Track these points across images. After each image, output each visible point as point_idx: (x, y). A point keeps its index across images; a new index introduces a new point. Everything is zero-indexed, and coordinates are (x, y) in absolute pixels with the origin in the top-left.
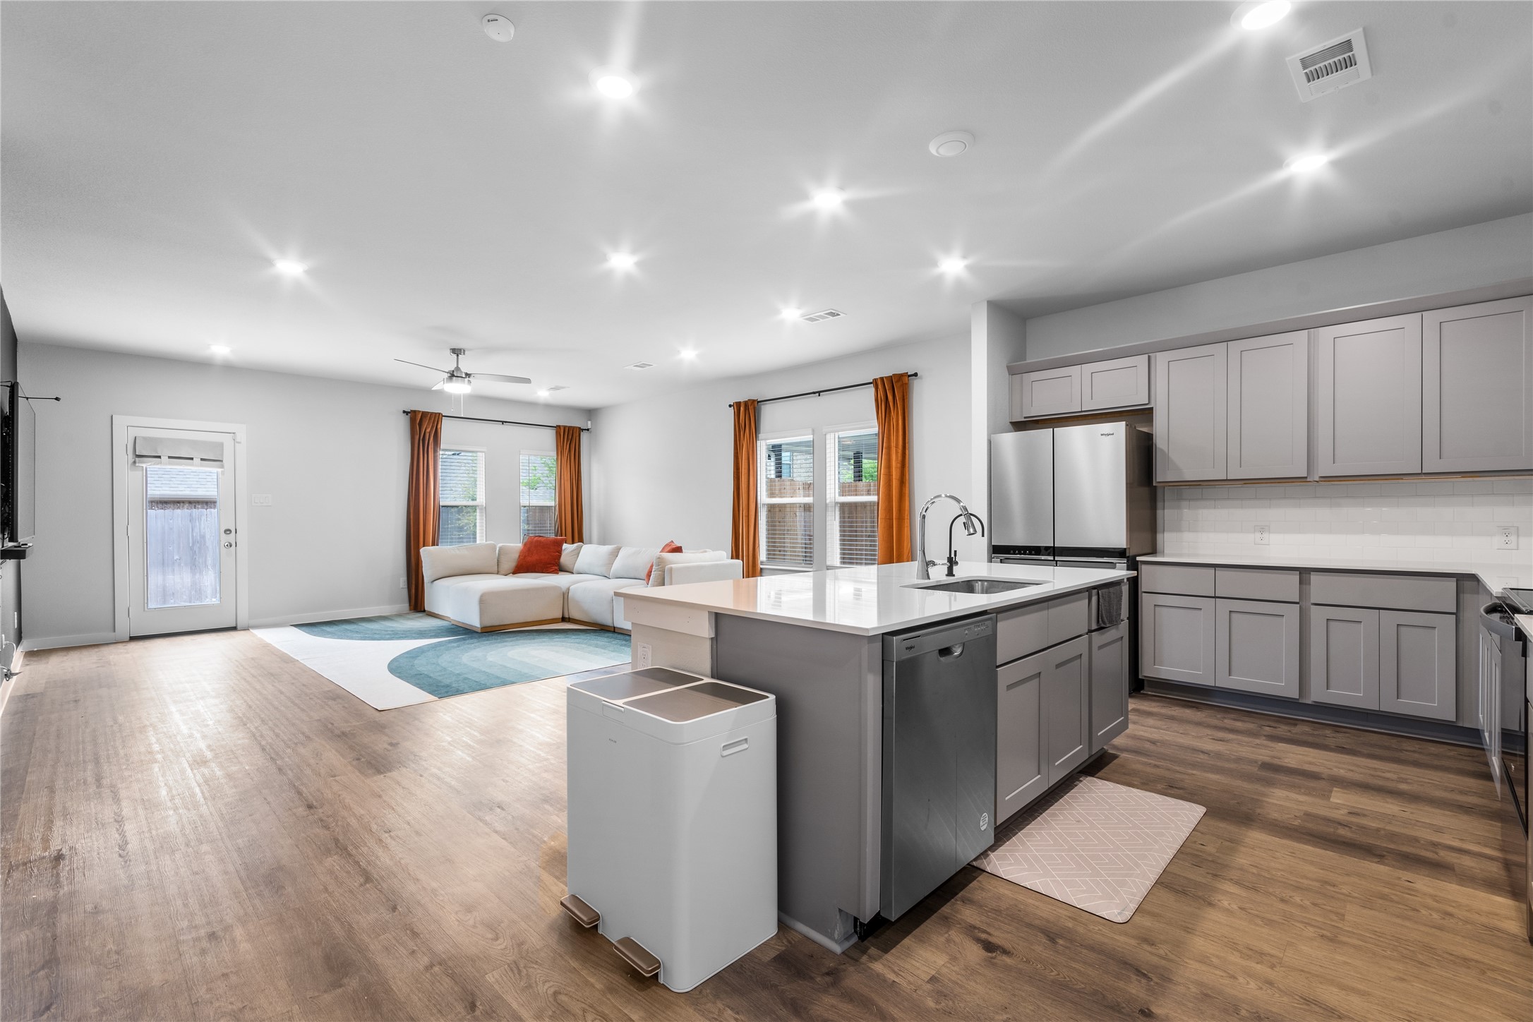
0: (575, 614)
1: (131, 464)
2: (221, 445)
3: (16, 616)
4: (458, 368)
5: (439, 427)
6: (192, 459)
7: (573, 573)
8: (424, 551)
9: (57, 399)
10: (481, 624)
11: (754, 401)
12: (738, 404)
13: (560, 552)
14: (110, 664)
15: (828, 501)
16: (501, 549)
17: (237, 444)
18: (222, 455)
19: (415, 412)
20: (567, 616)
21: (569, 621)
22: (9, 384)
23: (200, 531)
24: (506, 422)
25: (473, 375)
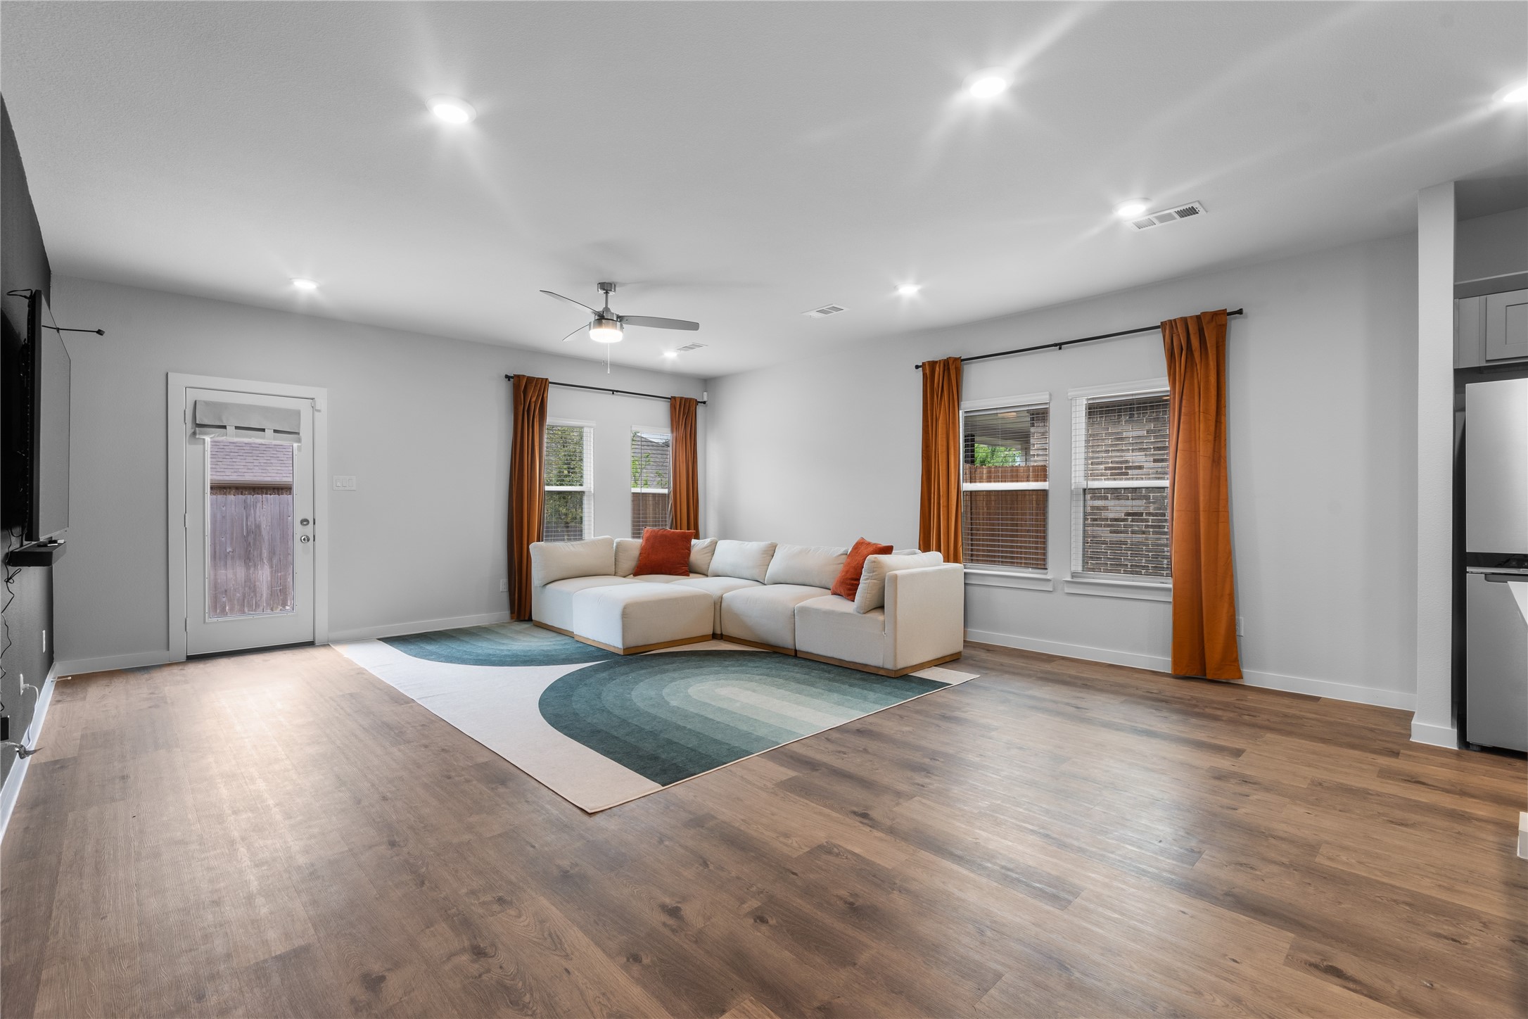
0: (731, 630)
1: (190, 436)
2: (297, 414)
3: (44, 636)
4: (607, 309)
5: (545, 395)
6: (263, 430)
7: (707, 576)
8: (536, 548)
9: (100, 332)
10: (623, 646)
11: (956, 359)
12: (933, 364)
13: (689, 549)
14: (166, 703)
15: (1073, 487)
16: (619, 545)
17: (316, 413)
18: (299, 427)
19: (518, 376)
20: (719, 632)
21: (721, 639)
22: (28, 294)
23: (255, 520)
24: (617, 391)
25: (626, 318)
